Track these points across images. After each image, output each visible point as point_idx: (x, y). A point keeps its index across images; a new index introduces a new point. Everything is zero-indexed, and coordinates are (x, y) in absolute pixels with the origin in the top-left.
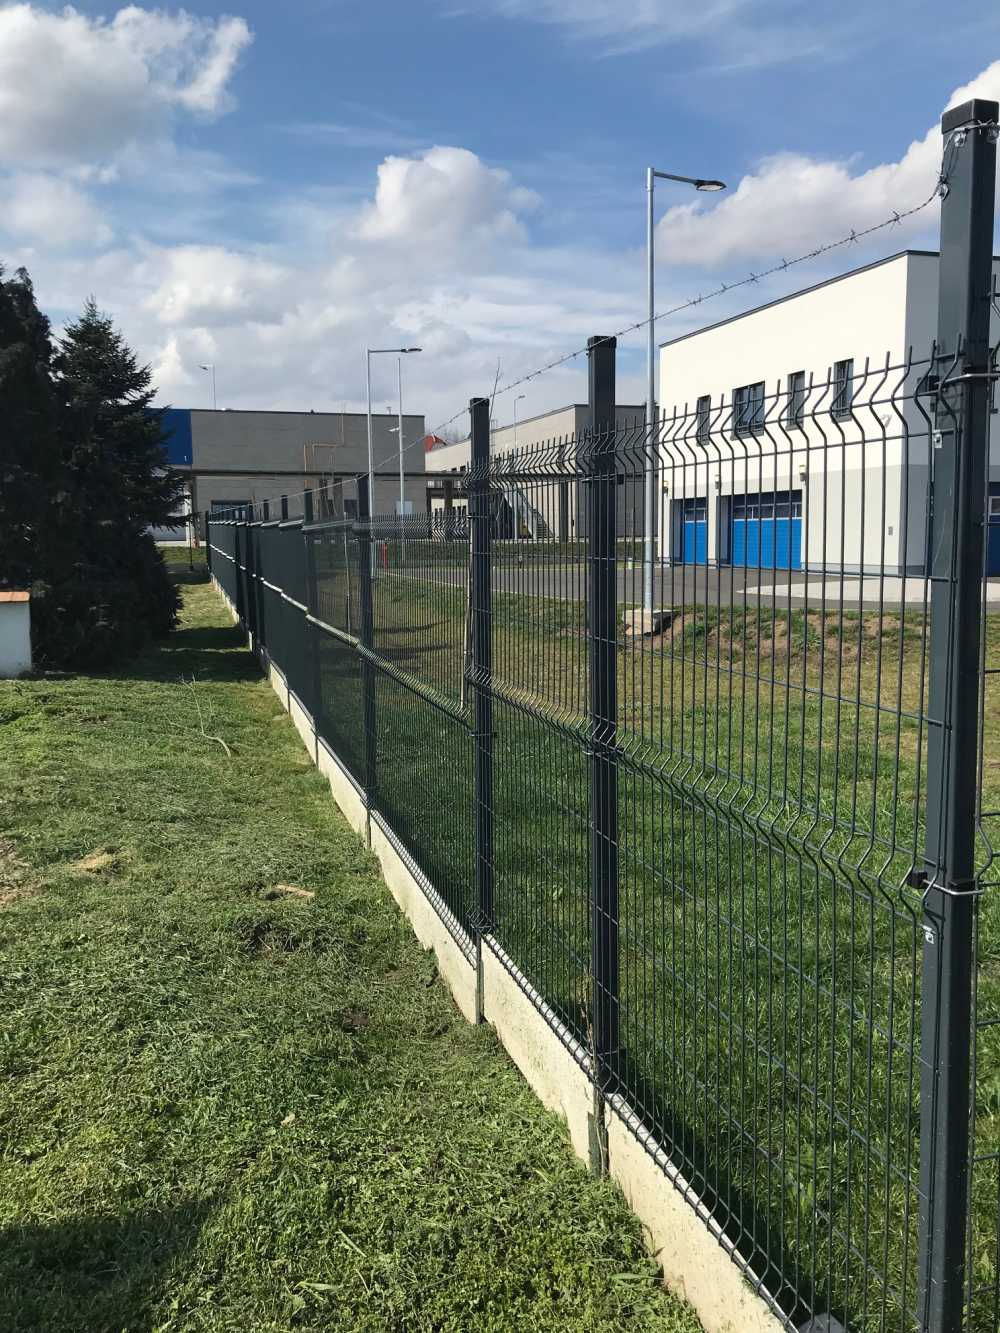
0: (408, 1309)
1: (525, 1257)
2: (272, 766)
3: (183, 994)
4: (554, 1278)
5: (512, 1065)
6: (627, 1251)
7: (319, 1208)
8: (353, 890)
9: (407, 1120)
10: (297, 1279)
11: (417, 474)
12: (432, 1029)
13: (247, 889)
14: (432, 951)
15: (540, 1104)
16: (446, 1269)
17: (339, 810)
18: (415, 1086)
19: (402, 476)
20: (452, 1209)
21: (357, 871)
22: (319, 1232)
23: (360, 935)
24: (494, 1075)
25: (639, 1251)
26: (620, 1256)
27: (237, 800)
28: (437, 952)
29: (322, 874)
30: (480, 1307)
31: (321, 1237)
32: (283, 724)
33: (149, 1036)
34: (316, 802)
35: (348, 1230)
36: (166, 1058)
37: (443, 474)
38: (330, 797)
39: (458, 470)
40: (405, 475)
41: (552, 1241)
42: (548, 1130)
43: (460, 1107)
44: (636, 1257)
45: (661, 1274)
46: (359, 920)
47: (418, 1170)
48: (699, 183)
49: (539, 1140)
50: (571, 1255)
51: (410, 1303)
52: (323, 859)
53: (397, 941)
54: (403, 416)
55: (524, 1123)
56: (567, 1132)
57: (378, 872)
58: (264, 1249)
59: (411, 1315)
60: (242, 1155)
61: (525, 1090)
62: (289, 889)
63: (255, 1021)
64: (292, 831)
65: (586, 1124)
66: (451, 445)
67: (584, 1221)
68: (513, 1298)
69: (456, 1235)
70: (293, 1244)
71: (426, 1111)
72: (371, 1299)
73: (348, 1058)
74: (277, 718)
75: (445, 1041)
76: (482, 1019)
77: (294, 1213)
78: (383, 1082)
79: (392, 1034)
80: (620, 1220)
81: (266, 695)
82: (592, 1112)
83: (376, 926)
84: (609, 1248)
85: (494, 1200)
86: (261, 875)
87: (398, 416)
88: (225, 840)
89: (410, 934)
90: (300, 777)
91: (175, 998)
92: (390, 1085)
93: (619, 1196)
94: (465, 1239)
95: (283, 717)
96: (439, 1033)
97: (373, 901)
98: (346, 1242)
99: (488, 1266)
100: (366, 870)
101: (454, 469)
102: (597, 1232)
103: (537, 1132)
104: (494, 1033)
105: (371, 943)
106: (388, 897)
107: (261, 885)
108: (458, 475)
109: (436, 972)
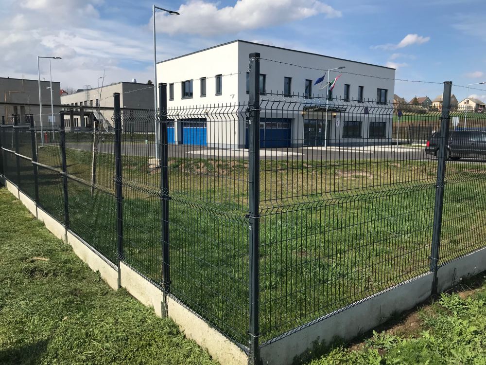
0: (117, 354)
1: (147, 338)
2: (17, 219)
3: (12, 291)
4: (156, 342)
5: (133, 297)
6: (175, 333)
7: (84, 336)
8: (64, 256)
9: (103, 314)
10: (82, 353)
11: (58, 106)
12: (103, 293)
13: (22, 259)
14: (98, 271)
15: (144, 305)
16: (126, 343)
17: (50, 232)
18: (103, 307)
19: (52, 107)
20: (124, 331)
21: (63, 251)
22: (85, 342)
23: (70, 270)
24: (127, 301)
25: (178, 332)
26: (173, 334)
27: (6, 231)
28: (100, 271)
29: (50, 253)
30: (137, 350)
31: (86, 343)
32: (17, 203)
33: (4, 304)
34: (40, 230)
35: (94, 340)
36: (13, 310)
37: (68, 106)
38: (45, 228)
39: (74, 104)
40: (54, 106)
41: (154, 334)
42: (148, 310)
43: (119, 309)
44: (177, 334)
45: (185, 336)
46: (68, 265)
47: (111, 324)
48: (171, 12)
49: (145, 314)
50: (160, 336)
51: (117, 352)
52: (49, 248)
53: (84, 271)
54: (52, 82)
55: (140, 310)
56: (154, 310)
57: (72, 250)
58: (69, 348)
59: (118, 355)
60: (53, 328)
61: (139, 303)
62: (38, 258)
63: (42, 296)
64: (34, 240)
65: (160, 305)
66: (70, 94)
67: (163, 328)
68: (146, 347)
69: (127, 336)
70: (78, 345)
71: (109, 312)
72: (105, 354)
73: (78, 302)
74: (14, 201)
75: (109, 296)
76: (120, 287)
77: (76, 338)
78: (92, 307)
79: (90, 295)
80: (172, 326)
81: (6, 193)
82: (162, 301)
83: (75, 267)
84: (170, 333)
85: (136, 328)
86: (26, 255)
87: (50, 82)
88: (7, 245)
89: (88, 268)
90: (30, 222)
91: (10, 293)
92: (94, 308)
93: (172, 320)
94: (129, 337)
95: (16, 201)
96: (105, 294)
97: (72, 259)
98: (95, 343)
99: (138, 342)
100: (67, 250)
101: (72, 104)
102: (167, 329)
103: (144, 312)
104: (126, 289)
105: (74, 272)
106: (77, 257)
107: (27, 258)
108: (75, 107)
109: (100, 278)
